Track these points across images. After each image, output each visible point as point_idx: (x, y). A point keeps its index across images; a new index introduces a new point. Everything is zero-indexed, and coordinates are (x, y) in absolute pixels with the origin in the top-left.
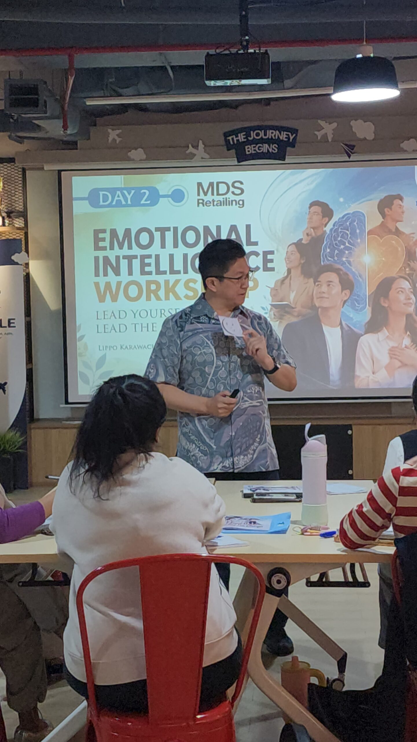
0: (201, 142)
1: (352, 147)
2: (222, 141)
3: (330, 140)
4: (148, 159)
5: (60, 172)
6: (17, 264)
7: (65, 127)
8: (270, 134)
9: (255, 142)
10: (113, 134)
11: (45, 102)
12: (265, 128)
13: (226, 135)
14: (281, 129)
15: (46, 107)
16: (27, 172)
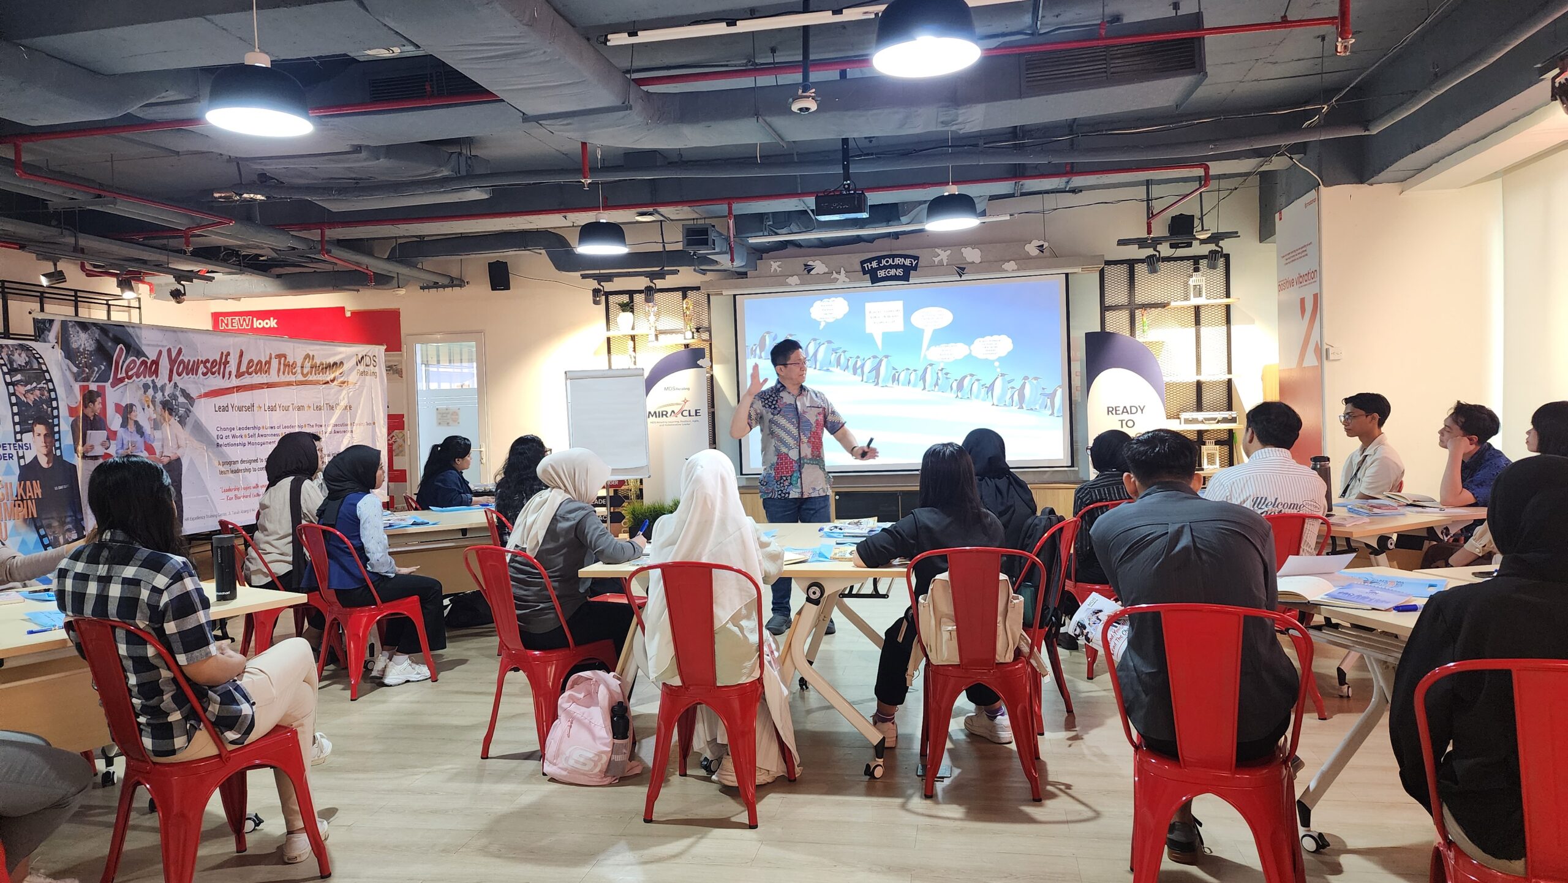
0: (842, 269)
1: (963, 269)
2: (859, 268)
3: (945, 264)
4: (802, 284)
5: (735, 296)
6: (702, 367)
7: (732, 260)
8: (897, 261)
9: (885, 267)
10: (775, 265)
11: (714, 240)
12: (894, 257)
13: (862, 263)
14: (905, 257)
15: (714, 245)
16: (711, 297)
